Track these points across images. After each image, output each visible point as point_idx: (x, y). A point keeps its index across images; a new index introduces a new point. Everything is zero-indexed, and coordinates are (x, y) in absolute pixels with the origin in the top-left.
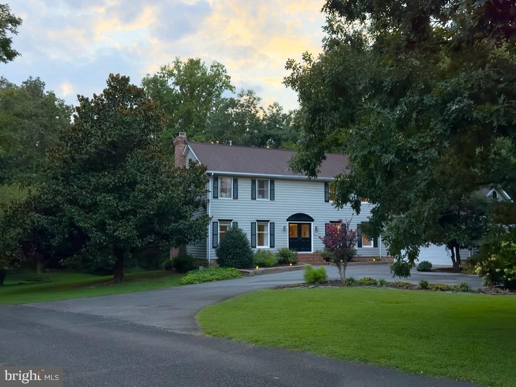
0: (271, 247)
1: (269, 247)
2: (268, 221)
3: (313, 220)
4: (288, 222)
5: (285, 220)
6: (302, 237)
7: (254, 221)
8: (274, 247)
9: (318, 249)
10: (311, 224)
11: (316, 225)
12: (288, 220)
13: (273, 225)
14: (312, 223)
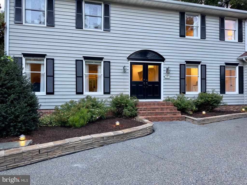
0: (105, 93)
1: (103, 94)
2: (101, 59)
3: (163, 60)
4: (130, 61)
5: (126, 59)
6: (149, 81)
7: (80, 57)
8: (109, 93)
9: (170, 96)
10: (160, 64)
11: (167, 66)
12: (129, 58)
13: (108, 64)
14: (162, 63)
